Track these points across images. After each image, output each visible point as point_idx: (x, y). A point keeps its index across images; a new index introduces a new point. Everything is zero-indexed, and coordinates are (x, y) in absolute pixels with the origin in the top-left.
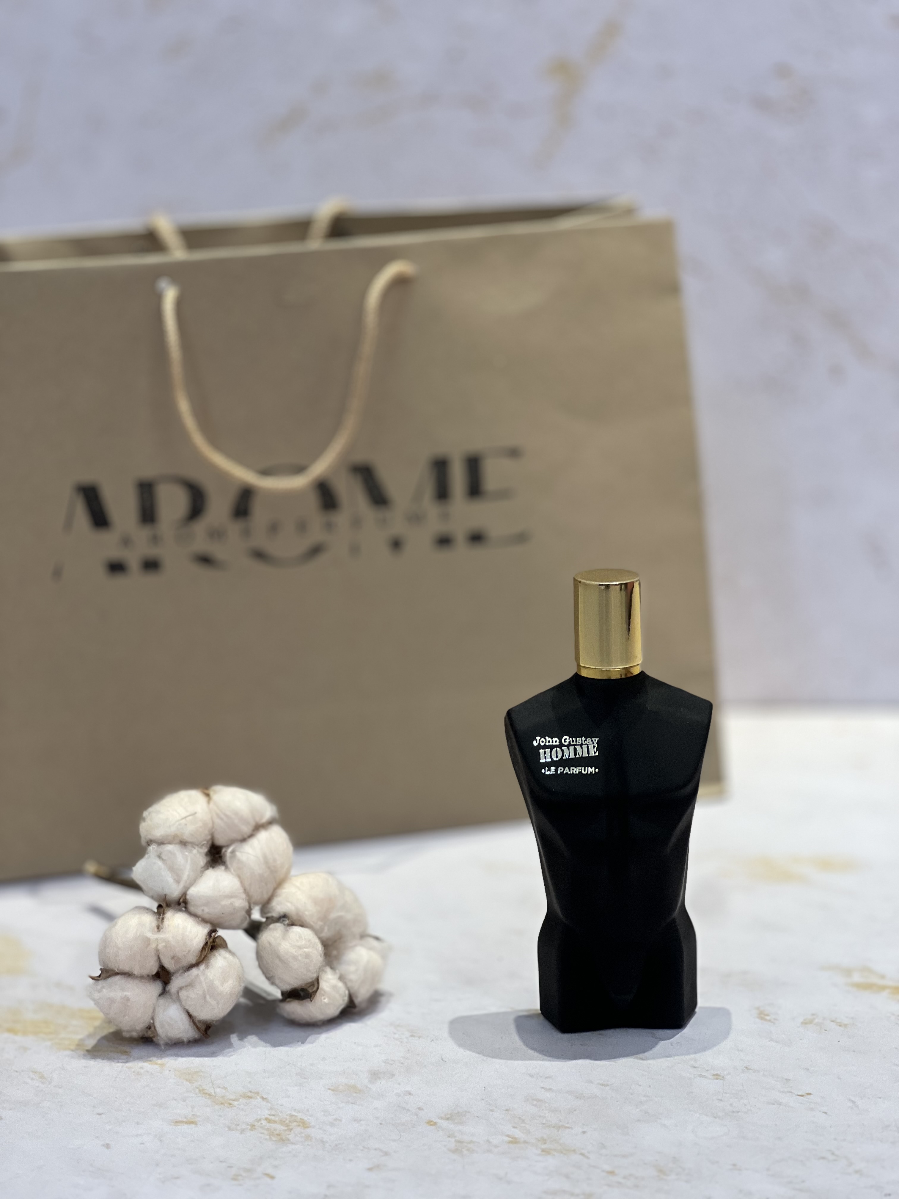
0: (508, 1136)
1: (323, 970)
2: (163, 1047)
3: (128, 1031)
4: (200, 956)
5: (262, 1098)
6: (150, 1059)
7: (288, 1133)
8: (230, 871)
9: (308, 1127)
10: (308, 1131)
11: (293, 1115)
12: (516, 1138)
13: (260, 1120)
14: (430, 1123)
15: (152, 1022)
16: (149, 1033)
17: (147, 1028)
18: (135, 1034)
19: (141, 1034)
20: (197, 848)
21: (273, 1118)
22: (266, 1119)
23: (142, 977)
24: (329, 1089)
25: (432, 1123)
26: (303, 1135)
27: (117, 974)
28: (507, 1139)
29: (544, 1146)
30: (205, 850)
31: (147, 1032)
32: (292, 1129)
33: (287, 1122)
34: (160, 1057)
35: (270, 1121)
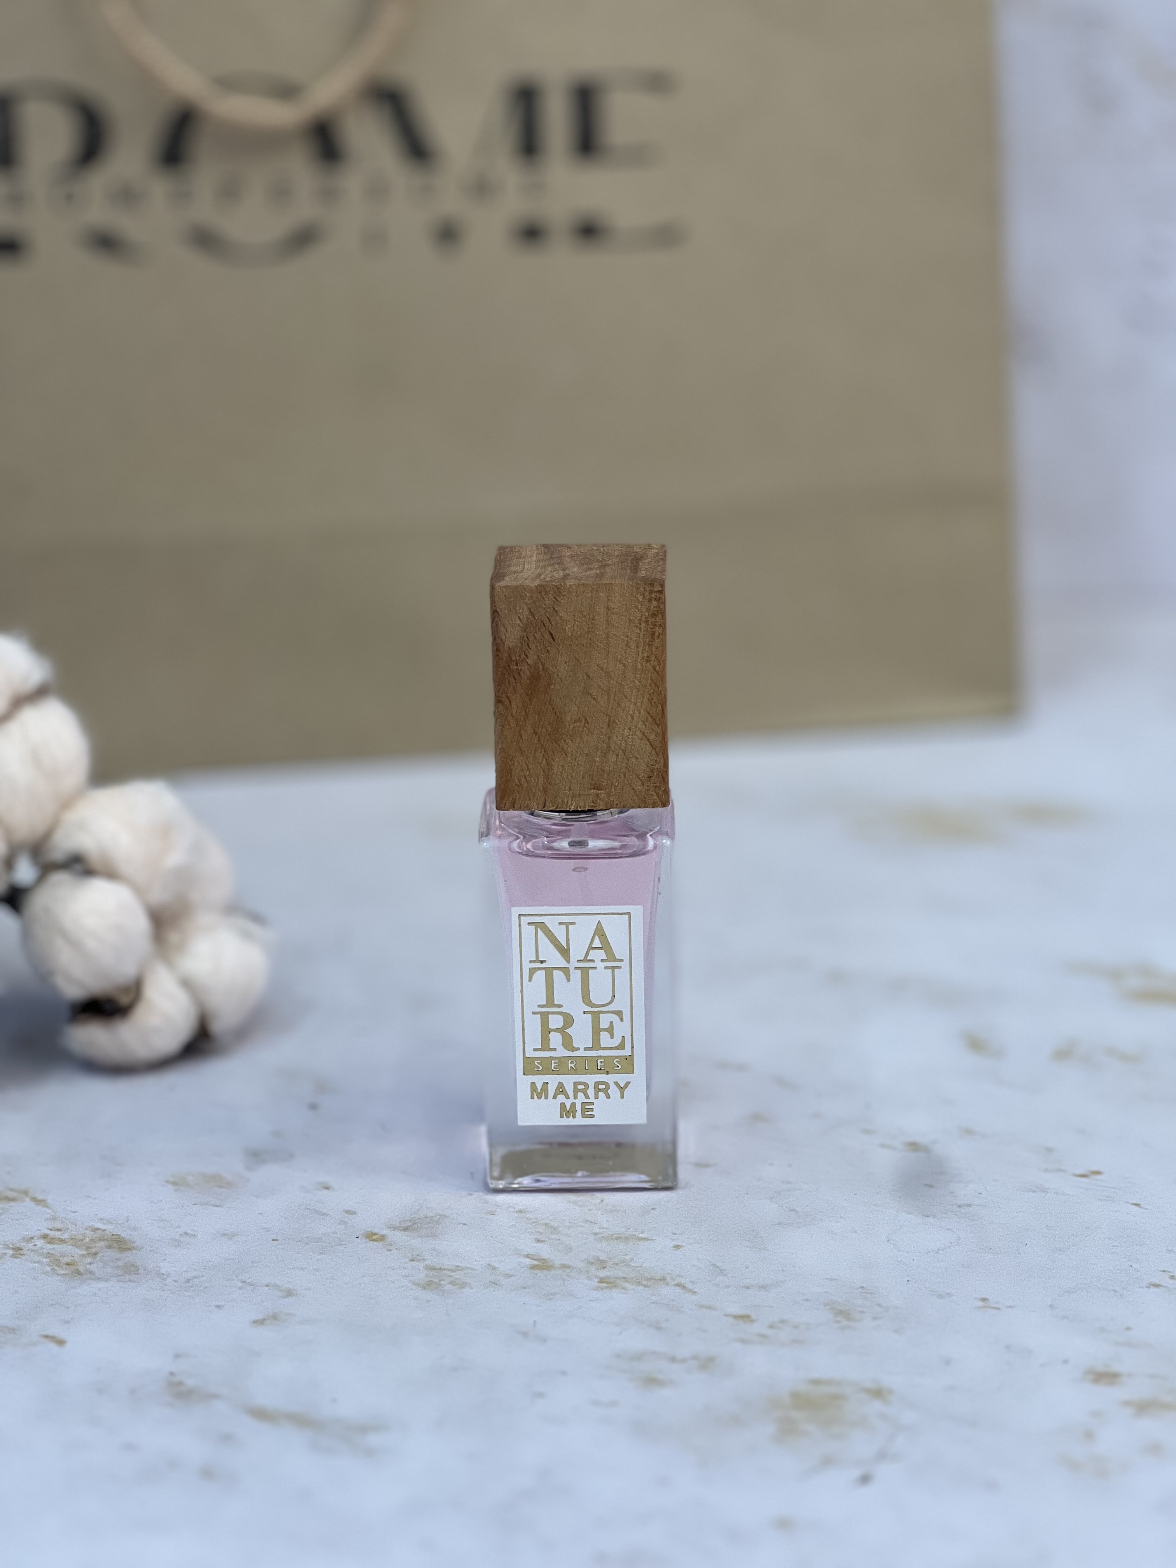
0: (528, 1256)
5: (34, 1199)
7: (89, 1260)
9: (129, 1249)
10: (129, 1257)
11: (98, 1229)
12: (544, 1260)
13: (32, 1238)
14: (371, 1236)
21: (58, 1234)
22: (45, 1237)
24: (167, 1182)
25: (375, 1237)
26: (120, 1263)
28: (527, 1261)
29: (603, 1273)
32: (96, 1254)
33: (87, 1240)
35: (51, 1241)
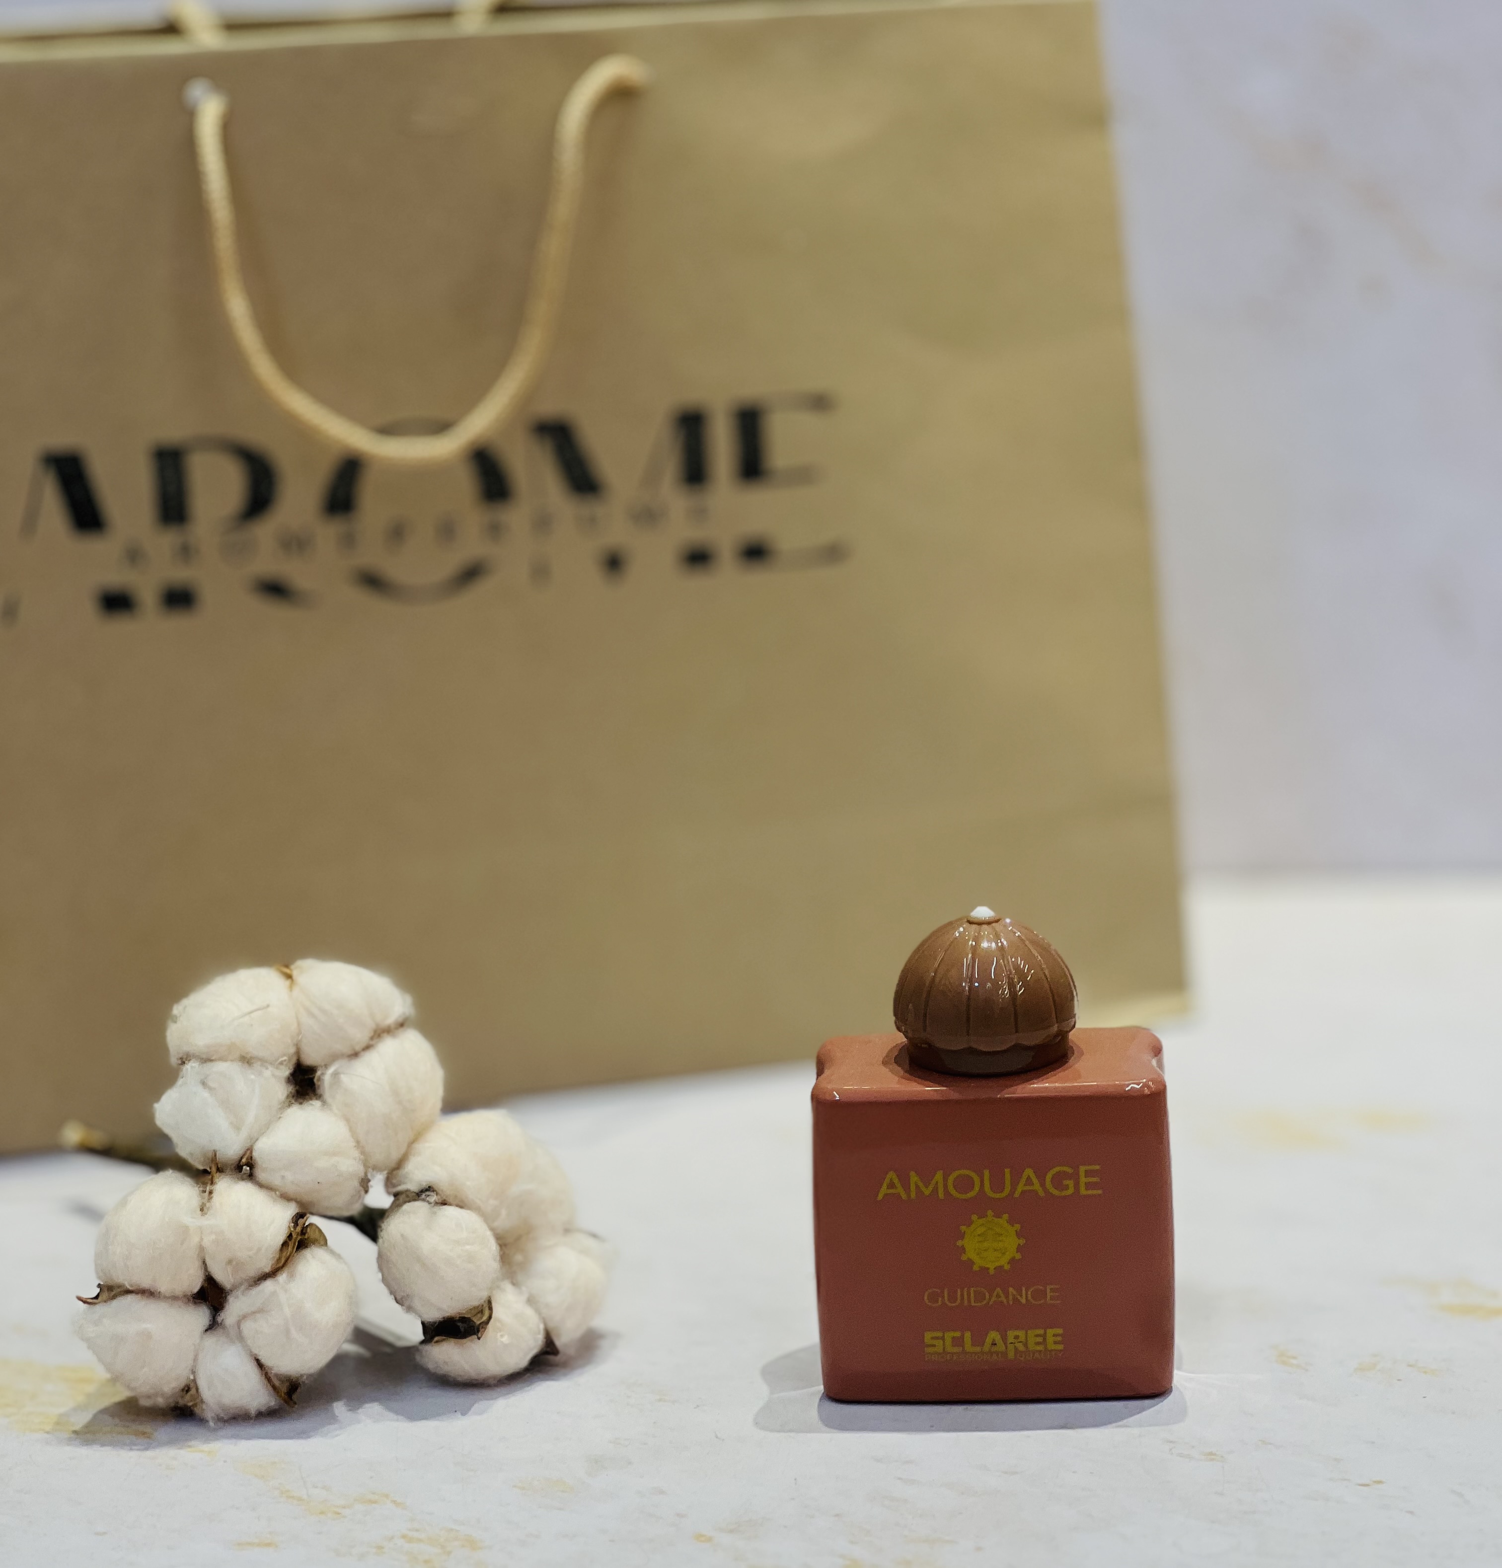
0: (842, 1557)
1: (498, 1287)
2: (211, 1424)
3: (149, 1397)
4: (279, 1259)
5: (394, 1502)
6: (190, 1443)
7: (444, 1558)
8: (331, 1110)
9: (480, 1549)
10: (480, 1555)
11: (452, 1530)
13: (392, 1538)
14: (700, 1538)
15: (192, 1377)
16: (188, 1397)
17: (183, 1390)
18: (160, 1401)
19: (171, 1400)
20: (270, 1068)
21: (416, 1534)
22: (404, 1537)
23: (174, 1298)
24: (515, 1486)
25: (704, 1538)
26: (472, 1562)
27: (128, 1292)
28: (841, 1561)
30: (286, 1072)
31: (182, 1397)
32: (449, 1553)
33: (442, 1540)
34: (207, 1441)
35: (410, 1540)
